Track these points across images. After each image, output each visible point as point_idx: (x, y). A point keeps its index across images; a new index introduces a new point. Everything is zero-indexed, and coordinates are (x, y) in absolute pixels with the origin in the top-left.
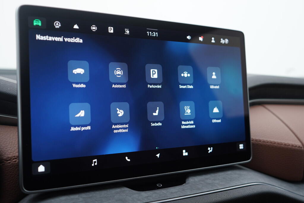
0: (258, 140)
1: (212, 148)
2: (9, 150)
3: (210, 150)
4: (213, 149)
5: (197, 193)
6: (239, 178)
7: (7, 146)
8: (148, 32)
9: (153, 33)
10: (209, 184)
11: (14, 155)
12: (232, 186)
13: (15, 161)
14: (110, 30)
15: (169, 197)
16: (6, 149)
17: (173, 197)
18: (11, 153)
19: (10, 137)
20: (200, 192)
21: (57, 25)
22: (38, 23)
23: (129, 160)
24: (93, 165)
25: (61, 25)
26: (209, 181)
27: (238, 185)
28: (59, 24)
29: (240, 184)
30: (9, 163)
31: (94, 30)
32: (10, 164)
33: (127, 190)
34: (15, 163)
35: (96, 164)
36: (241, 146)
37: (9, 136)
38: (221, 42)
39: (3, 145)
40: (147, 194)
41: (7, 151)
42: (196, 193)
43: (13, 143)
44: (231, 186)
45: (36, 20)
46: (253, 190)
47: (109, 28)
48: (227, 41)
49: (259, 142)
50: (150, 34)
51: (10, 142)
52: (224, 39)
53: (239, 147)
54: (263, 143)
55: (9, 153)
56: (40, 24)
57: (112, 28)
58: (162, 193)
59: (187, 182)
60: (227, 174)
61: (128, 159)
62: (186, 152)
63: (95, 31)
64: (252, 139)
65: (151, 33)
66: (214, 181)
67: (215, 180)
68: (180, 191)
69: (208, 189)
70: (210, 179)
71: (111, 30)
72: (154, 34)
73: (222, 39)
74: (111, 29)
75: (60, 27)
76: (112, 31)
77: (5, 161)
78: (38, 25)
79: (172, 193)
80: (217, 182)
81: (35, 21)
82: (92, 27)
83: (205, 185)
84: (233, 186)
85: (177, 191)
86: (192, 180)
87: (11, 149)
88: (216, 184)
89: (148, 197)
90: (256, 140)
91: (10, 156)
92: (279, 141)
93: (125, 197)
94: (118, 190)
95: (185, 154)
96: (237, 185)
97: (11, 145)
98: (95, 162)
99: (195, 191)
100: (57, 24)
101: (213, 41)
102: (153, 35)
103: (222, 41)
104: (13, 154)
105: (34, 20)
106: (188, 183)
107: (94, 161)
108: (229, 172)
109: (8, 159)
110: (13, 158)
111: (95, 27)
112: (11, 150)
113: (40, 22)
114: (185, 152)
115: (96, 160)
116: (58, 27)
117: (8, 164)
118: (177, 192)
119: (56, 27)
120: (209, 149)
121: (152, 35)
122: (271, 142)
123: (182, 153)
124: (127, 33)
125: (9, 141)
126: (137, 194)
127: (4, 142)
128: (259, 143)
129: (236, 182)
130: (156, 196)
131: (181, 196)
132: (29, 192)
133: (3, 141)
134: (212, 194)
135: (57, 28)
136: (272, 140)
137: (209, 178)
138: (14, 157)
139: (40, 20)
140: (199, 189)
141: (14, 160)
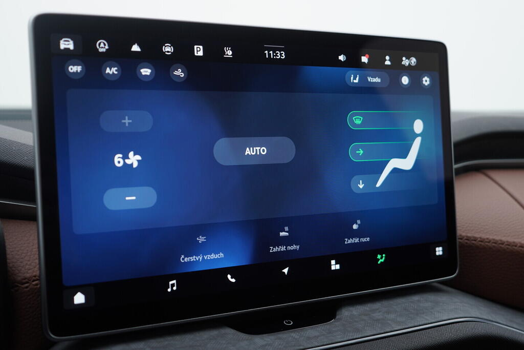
0: (472, 239)
1: (384, 255)
2: (27, 264)
3: (381, 259)
4: (385, 257)
5: (355, 337)
6: (433, 308)
7: (22, 258)
8: (266, 52)
9: (277, 52)
10: (378, 320)
11: (34, 274)
12: (418, 324)
13: (37, 285)
14: (197, 51)
15: (303, 346)
16: (21, 262)
17: (311, 346)
18: (29, 270)
19: (28, 242)
20: (360, 336)
21: (102, 47)
22: (68, 44)
23: (233, 280)
24: (169, 290)
25: (108, 46)
26: (377, 315)
27: (429, 322)
28: (105, 45)
29: (433, 321)
30: (27, 287)
31: (168, 52)
32: (28, 289)
33: (230, 332)
34: (37, 288)
35: (175, 288)
36: (439, 251)
37: (27, 240)
38: (403, 63)
39: (17, 257)
40: (265, 341)
41: (23, 267)
42: (352, 338)
43: (33, 253)
44: (416, 324)
45: (64, 39)
46: (457, 331)
47: (195, 47)
48: (413, 61)
49: (474, 242)
50: (269, 55)
51: (28, 251)
52: (408, 58)
53: (436, 251)
54: (480, 243)
55: (25, 269)
56: (71, 47)
57: (201, 47)
58: (291, 338)
59: (337, 317)
60: (411, 302)
61: (232, 278)
62: (336, 264)
63: (170, 53)
64: (461, 235)
65: (271, 52)
66: (387, 316)
67: (388, 312)
68: (323, 335)
69: (375, 330)
70: (380, 312)
71: (199, 51)
72: (278, 55)
73: (404, 58)
74: (198, 49)
75: (107, 49)
76: (201, 53)
77: (19, 285)
78: (69, 49)
79: (309, 338)
80: (392, 316)
81: (62, 42)
82: (164, 47)
83: (370, 323)
84: (421, 324)
85: (317, 334)
86: (347, 313)
87: (29, 263)
88: (390, 320)
89: (266, 345)
90: (468, 239)
91: (28, 275)
92: (510, 239)
93: (225, 346)
94: (214, 333)
95: (335, 266)
96: (427, 322)
97: (30, 256)
98: (173, 285)
99: (351, 334)
100: (102, 45)
101: (388, 63)
102: (276, 56)
103: (405, 62)
104: (33, 272)
105: (61, 39)
106: (340, 319)
107: (171, 283)
108: (416, 298)
109: (24, 281)
110: (34, 278)
111: (170, 47)
112: (30, 265)
113: (71, 42)
114: (334, 264)
115: (174, 282)
116: (104, 50)
117: (25, 289)
118: (318, 337)
119: (101, 50)
120: (379, 257)
121: (273, 56)
122: (496, 242)
123: (330, 265)
124: (227, 55)
125: (27, 249)
126: (247, 340)
127: (18, 251)
128: (473, 244)
129: (426, 317)
130: (280, 344)
131: (325, 343)
132: (58, 339)
133: (17, 249)
134: (382, 340)
135: (103, 52)
136: (497, 238)
137: (378, 309)
138: (35, 276)
139: (72, 40)
140: (358, 331)
141: (34, 283)
